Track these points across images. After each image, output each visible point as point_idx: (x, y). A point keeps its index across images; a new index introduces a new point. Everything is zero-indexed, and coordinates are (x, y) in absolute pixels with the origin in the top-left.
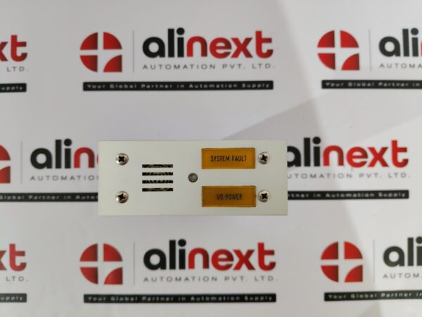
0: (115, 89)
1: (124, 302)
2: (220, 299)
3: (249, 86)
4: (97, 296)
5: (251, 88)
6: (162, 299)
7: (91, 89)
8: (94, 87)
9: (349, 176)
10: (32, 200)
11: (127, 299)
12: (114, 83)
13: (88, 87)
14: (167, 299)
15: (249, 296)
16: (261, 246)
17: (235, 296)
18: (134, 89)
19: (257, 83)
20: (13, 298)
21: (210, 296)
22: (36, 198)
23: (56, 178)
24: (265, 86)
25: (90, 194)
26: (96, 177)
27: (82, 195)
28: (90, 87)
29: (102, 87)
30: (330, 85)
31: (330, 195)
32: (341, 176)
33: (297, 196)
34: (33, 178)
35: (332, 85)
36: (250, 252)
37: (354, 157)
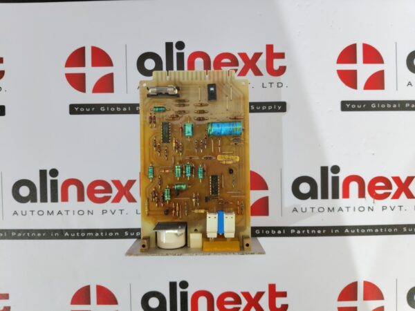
0: (106, 112)
3: (258, 108)
5: (261, 111)
7: (79, 113)
8: (82, 110)
10: (16, 238)
12: (105, 106)
13: (75, 109)
16: (272, 287)
18: (127, 112)
19: (267, 104)
22: (20, 235)
23: (41, 213)
24: (277, 107)
25: (80, 231)
26: (86, 212)
27: (70, 231)
28: (77, 109)
29: (91, 109)
30: (350, 106)
31: (350, 230)
32: (362, 209)
33: (313, 231)
34: (15, 213)
35: (353, 106)
36: (260, 295)
37: (377, 188)
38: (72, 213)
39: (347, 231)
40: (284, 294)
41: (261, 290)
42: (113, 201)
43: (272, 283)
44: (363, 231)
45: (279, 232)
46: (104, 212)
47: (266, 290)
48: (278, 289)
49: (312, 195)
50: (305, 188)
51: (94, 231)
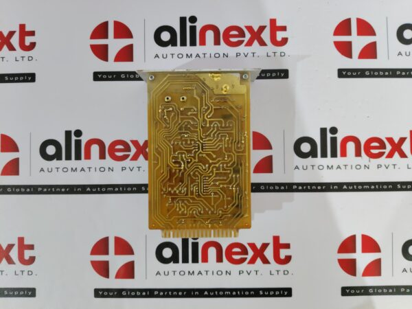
0: (126, 79)
1: (136, 296)
2: (234, 293)
4: (108, 290)
6: (175, 293)
7: (102, 79)
8: (105, 77)
9: (367, 167)
10: (42, 193)
11: (138, 293)
12: (125, 73)
14: (180, 293)
15: (264, 290)
16: (276, 239)
17: (249, 290)
19: (271, 71)
20: (22, 293)
21: (224, 290)
22: (45, 190)
23: (65, 170)
24: (280, 74)
25: (101, 186)
26: (107, 169)
27: (92, 186)
28: (100, 76)
29: (113, 77)
30: (346, 74)
31: (348, 186)
32: (358, 167)
33: (314, 187)
34: (42, 170)
35: (349, 74)
36: (265, 246)
37: (372, 148)
38: (93, 170)
39: (345, 187)
40: (287, 246)
41: (266, 242)
42: (132, 159)
43: (276, 235)
44: (360, 187)
45: (283, 188)
46: (123, 169)
47: (271, 241)
48: (282, 241)
49: (313, 153)
50: (306, 148)
51: (114, 186)
